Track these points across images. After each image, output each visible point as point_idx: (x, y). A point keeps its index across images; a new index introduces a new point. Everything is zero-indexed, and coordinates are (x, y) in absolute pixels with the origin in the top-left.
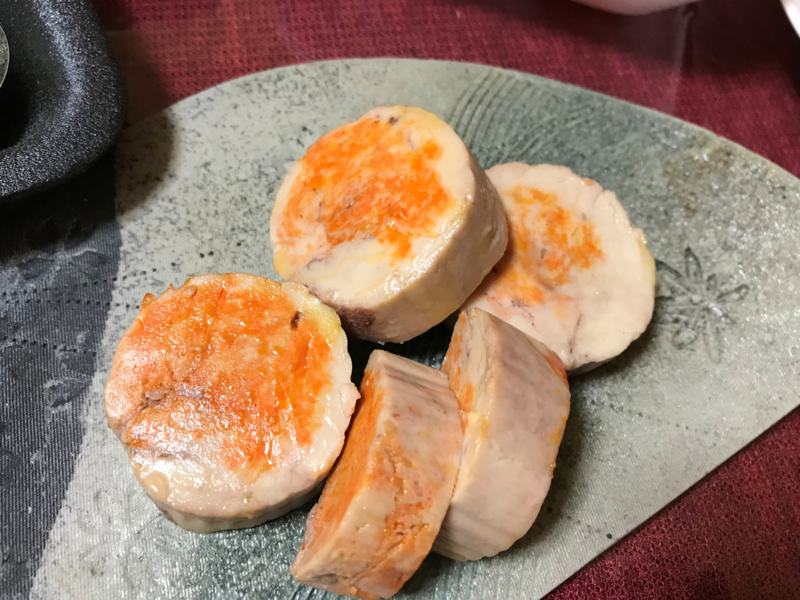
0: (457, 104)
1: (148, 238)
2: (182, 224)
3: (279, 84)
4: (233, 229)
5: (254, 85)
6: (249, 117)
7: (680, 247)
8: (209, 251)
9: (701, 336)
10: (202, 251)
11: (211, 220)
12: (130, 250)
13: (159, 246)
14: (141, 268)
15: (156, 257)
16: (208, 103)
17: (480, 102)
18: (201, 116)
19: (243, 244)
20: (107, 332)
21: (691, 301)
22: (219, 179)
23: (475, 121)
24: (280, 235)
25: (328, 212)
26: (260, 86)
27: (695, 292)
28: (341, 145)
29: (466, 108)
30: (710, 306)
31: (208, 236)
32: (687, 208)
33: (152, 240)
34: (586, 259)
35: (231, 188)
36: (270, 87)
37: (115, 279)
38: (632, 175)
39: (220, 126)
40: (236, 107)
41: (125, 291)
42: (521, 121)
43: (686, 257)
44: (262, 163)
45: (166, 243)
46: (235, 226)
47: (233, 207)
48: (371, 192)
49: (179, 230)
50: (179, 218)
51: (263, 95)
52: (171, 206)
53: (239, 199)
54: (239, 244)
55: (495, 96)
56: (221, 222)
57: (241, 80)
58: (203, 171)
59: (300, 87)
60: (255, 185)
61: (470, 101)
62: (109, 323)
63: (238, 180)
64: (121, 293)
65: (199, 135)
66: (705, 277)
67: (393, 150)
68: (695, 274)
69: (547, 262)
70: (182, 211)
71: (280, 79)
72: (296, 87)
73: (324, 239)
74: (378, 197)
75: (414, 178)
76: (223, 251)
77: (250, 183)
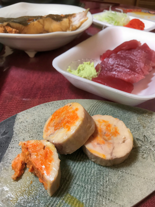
0: (90, 107)
1: (19, 134)
2: (27, 131)
3: (53, 104)
4: (38, 132)
5: (47, 105)
6: (45, 110)
7: (142, 135)
8: (32, 136)
9: (149, 156)
10: (30, 136)
11: (33, 130)
12: (15, 136)
13: (21, 135)
14: (16, 140)
15: (20, 138)
16: (37, 108)
17: (95, 107)
18: (35, 110)
19: (39, 135)
20: (6, 153)
21: (146, 147)
22: (36, 122)
23: (94, 110)
24: (45, 130)
25: (55, 124)
26: (49, 105)
27: (147, 145)
28: (60, 111)
29: (92, 108)
30: (151, 148)
31: (32, 133)
32: (143, 126)
33: (20, 134)
34: (115, 135)
35: (39, 124)
36: (51, 105)
37: (10, 142)
38: (130, 120)
39: (39, 112)
40: (43, 108)
41: (12, 144)
42: (104, 110)
43: (144, 138)
44: (46, 119)
45: (23, 135)
46: (38, 131)
47: (38, 127)
48: (64, 119)
49: (26, 132)
50: (27, 130)
51: (49, 106)
52: (25, 127)
53: (40, 126)
54: (38, 135)
55: (99, 105)
56: (35, 130)
57: (45, 104)
58: (34, 120)
59: (57, 105)
60: (44, 123)
61: (93, 106)
62: (7, 151)
63: (41, 122)
64: (11, 145)
65: (34, 114)
66: (149, 142)
67: (70, 111)
68: (147, 141)
69: (106, 135)
70: (27, 128)
71: (53, 103)
72: (56, 105)
73: (54, 130)
74: (65, 120)
75: (73, 115)
76: (35, 136)
77: (43, 123)
